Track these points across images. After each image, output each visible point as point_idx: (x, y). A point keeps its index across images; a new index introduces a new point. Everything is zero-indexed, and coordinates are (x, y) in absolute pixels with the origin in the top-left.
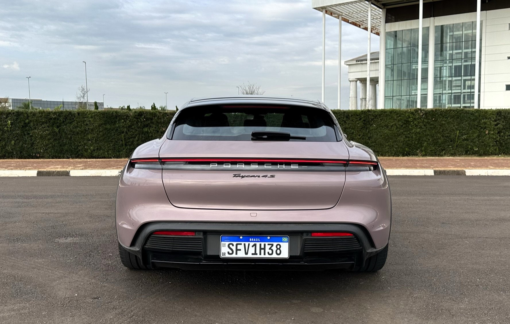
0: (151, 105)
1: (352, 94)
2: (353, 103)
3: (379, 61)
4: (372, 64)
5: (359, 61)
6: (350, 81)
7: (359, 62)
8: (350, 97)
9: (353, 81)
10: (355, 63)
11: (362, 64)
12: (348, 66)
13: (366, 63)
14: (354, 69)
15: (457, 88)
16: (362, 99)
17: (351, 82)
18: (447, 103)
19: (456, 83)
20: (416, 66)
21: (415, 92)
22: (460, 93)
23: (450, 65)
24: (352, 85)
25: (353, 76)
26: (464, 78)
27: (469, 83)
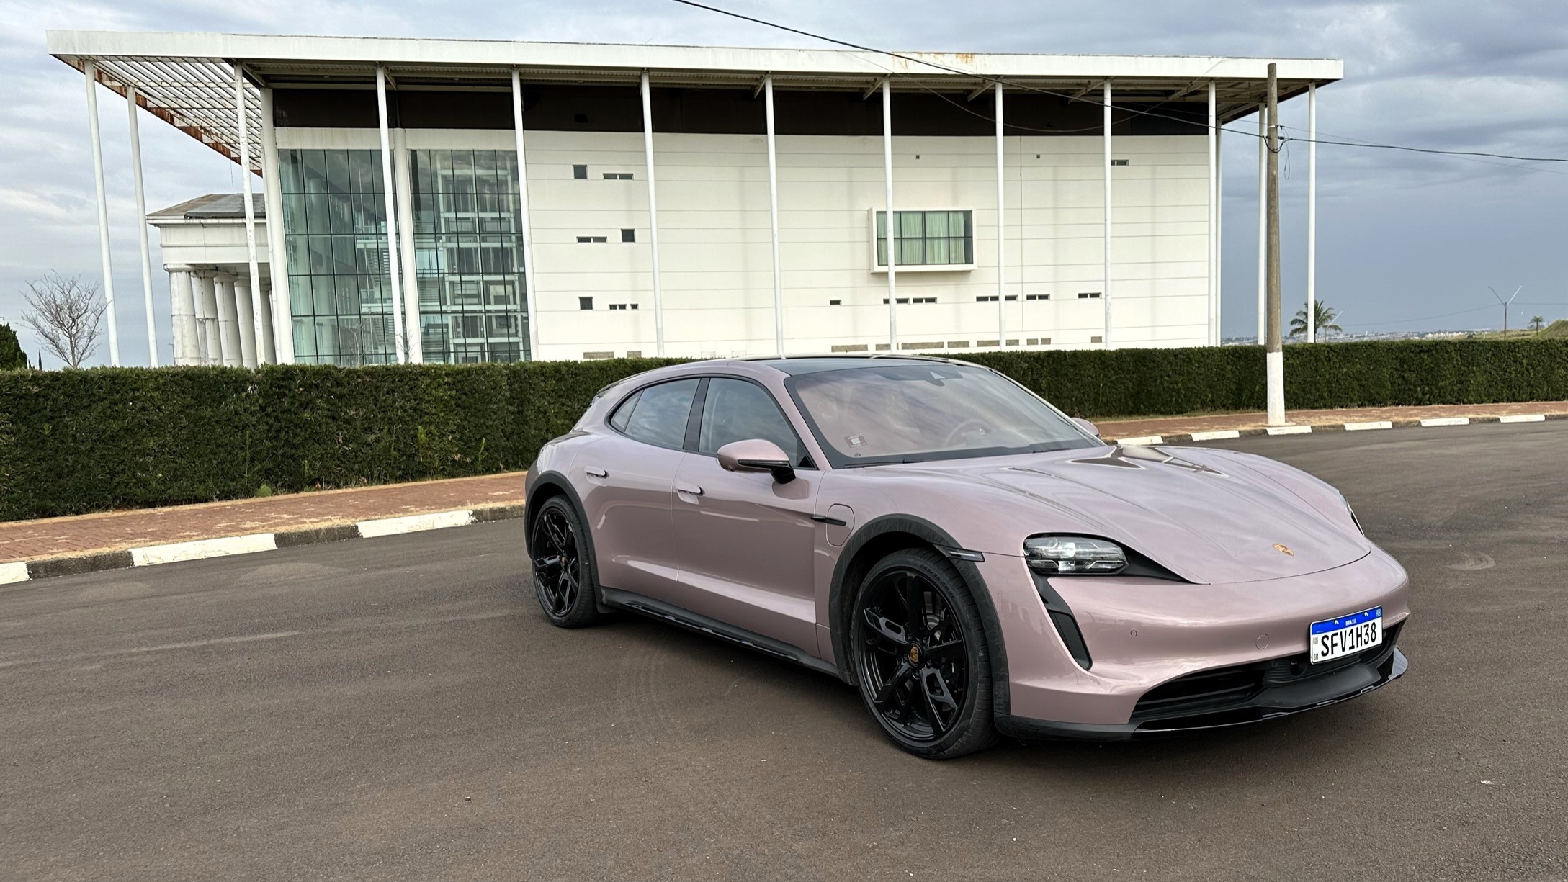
1: (179, 304)
2: (185, 332)
3: (267, 221)
4: (259, 229)
5: (191, 218)
6: (170, 271)
7: (194, 221)
9: (179, 271)
10: (183, 222)
11: (203, 225)
12: (158, 229)
13: (246, 225)
14: (176, 237)
15: (469, 300)
16: (203, 321)
17: (174, 275)
19: (467, 289)
20: (365, 244)
21: (370, 307)
22: (481, 312)
23: (449, 245)
24: (179, 281)
25: (179, 258)
26: (487, 278)
27: (497, 290)
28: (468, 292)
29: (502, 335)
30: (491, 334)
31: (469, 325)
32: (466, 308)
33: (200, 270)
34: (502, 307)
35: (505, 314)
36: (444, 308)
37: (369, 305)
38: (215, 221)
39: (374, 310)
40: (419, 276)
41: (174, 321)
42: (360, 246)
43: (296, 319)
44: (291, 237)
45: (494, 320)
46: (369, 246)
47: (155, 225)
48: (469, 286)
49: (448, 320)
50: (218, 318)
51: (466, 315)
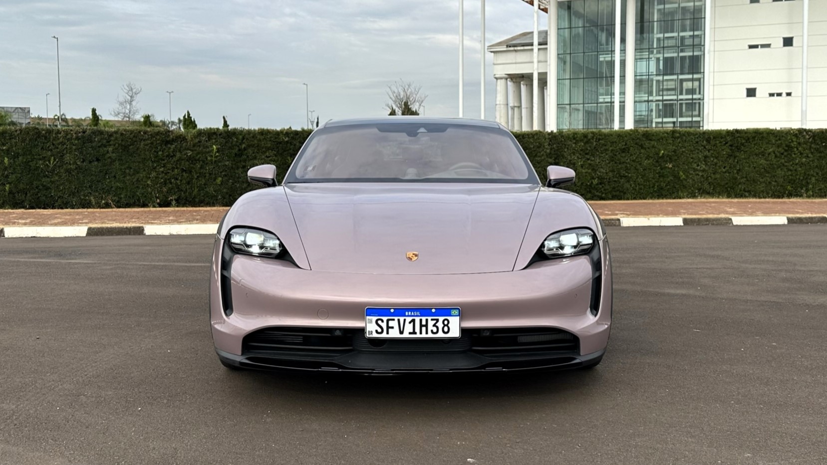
0: (184, 115)
1: (500, 99)
2: (502, 115)
3: (548, 46)
4: (541, 52)
5: (510, 47)
6: (497, 79)
7: (512, 49)
8: (496, 105)
9: (501, 78)
10: (505, 49)
11: (516, 51)
12: (493, 54)
13: (532, 50)
14: (502, 58)
15: (669, 93)
16: (513, 108)
17: (499, 81)
18: (654, 117)
19: (667, 85)
20: (605, 58)
21: (604, 99)
22: (675, 100)
23: (658, 56)
24: (501, 84)
25: (502, 71)
28: (669, 87)
29: (687, 116)
32: (665, 98)
33: (514, 78)
34: (690, 97)
35: (691, 101)
36: (651, 98)
37: (604, 97)
38: (522, 48)
39: (606, 100)
41: (497, 108)
42: (601, 59)
43: (560, 107)
44: (563, 55)
46: (607, 59)
47: (491, 52)
49: (653, 106)
50: (521, 106)
51: (664, 102)
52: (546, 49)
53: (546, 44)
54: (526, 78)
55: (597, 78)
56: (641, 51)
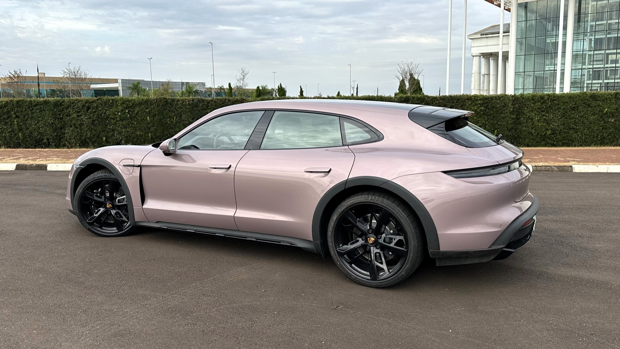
1: (475, 69)
2: (476, 80)
4: (505, 37)
5: (483, 35)
6: (473, 56)
7: (485, 36)
8: (472, 73)
9: (476, 56)
10: (480, 37)
11: (487, 37)
12: (471, 40)
13: (499, 36)
15: (598, 63)
16: (484, 75)
17: (475, 57)
18: (586, 80)
20: (550, 40)
21: (549, 68)
22: (602, 68)
23: (591, 37)
24: (476, 60)
25: (476, 51)
26: (607, 52)
27: (612, 57)
28: (598, 59)
29: (612, 79)
30: (607, 78)
31: (596, 74)
32: (594, 66)
33: (485, 55)
34: (614, 65)
35: (615, 68)
36: (584, 67)
37: (549, 67)
38: (492, 35)
39: (551, 69)
40: (574, 53)
41: (473, 75)
42: (548, 41)
43: (517, 74)
44: (520, 39)
45: (609, 72)
46: (552, 41)
47: (470, 39)
48: (598, 56)
49: (585, 72)
50: (490, 74)
51: (594, 69)
52: (509, 35)
53: (509, 32)
54: (495, 55)
55: (545, 54)
56: (578, 34)
